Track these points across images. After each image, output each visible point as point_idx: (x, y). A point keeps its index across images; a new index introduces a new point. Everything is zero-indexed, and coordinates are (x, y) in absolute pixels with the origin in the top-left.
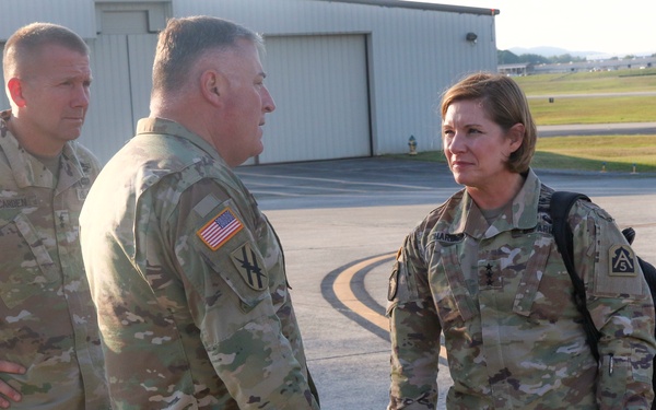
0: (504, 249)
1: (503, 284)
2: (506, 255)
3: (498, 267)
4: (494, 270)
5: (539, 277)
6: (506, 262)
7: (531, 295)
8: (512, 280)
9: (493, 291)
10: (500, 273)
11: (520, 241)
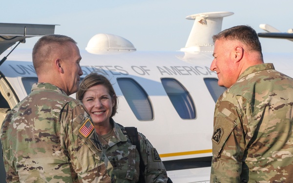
0: (117, 151)
1: (121, 166)
2: (119, 154)
3: (117, 159)
4: (116, 160)
5: (135, 162)
6: (120, 157)
7: (133, 170)
8: (125, 164)
9: (117, 170)
10: (118, 162)
11: (121, 147)
